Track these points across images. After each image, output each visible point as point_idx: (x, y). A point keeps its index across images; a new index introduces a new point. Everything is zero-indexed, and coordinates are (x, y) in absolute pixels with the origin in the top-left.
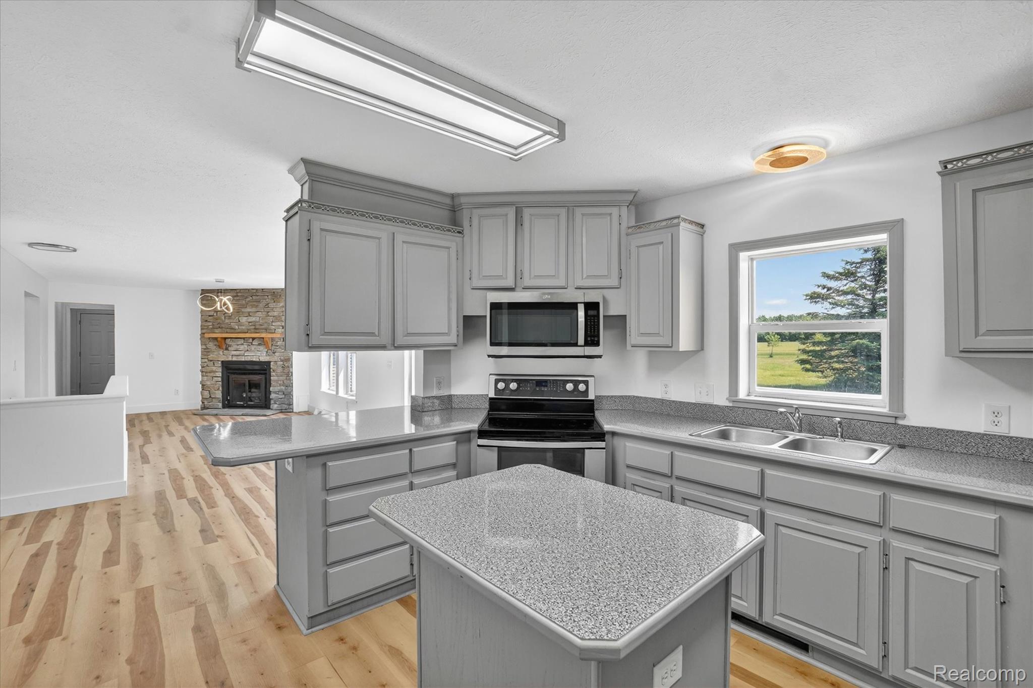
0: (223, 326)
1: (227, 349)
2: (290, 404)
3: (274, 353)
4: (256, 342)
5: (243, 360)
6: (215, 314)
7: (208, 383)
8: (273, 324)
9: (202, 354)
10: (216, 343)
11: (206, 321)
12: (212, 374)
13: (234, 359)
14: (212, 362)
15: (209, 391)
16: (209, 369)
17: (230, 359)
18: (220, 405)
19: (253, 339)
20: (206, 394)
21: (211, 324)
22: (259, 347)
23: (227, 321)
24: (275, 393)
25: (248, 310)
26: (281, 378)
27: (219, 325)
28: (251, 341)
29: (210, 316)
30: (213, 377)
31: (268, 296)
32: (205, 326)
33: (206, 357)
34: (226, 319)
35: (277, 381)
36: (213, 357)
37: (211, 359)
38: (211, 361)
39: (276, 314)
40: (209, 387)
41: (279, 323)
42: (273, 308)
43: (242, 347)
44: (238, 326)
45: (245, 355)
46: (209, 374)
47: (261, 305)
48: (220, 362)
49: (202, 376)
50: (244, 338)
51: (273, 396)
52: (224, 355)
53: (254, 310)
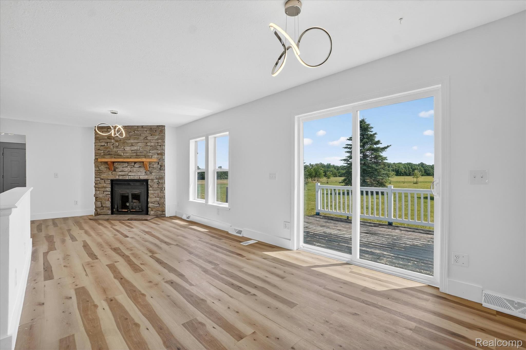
0: (112, 153)
1: (115, 170)
2: (164, 211)
3: (151, 173)
4: (137, 165)
5: (127, 178)
6: (106, 145)
7: (101, 196)
8: (151, 151)
9: (95, 175)
10: (107, 166)
11: (99, 150)
12: (103, 189)
13: (121, 178)
14: (103, 181)
15: (101, 202)
16: (100, 185)
17: (117, 178)
18: (110, 212)
19: (135, 163)
20: (99, 204)
21: (102, 152)
22: (140, 169)
23: (115, 150)
24: (152, 203)
25: (132, 141)
26: (156, 192)
27: (108, 153)
28: (133, 165)
29: (101, 146)
30: (104, 191)
31: (146, 131)
32: (98, 153)
33: (99, 176)
34: (114, 149)
35: (152, 194)
36: (103, 177)
37: (102, 178)
38: (103, 179)
39: (152, 144)
40: (101, 199)
41: (155, 151)
42: (151, 140)
43: (126, 169)
44: (124, 153)
45: (129, 175)
46: (101, 189)
47: (142, 138)
48: (109, 180)
49: (96, 190)
50: (128, 162)
51: (150, 205)
52: (112, 175)
53: (136, 141)
